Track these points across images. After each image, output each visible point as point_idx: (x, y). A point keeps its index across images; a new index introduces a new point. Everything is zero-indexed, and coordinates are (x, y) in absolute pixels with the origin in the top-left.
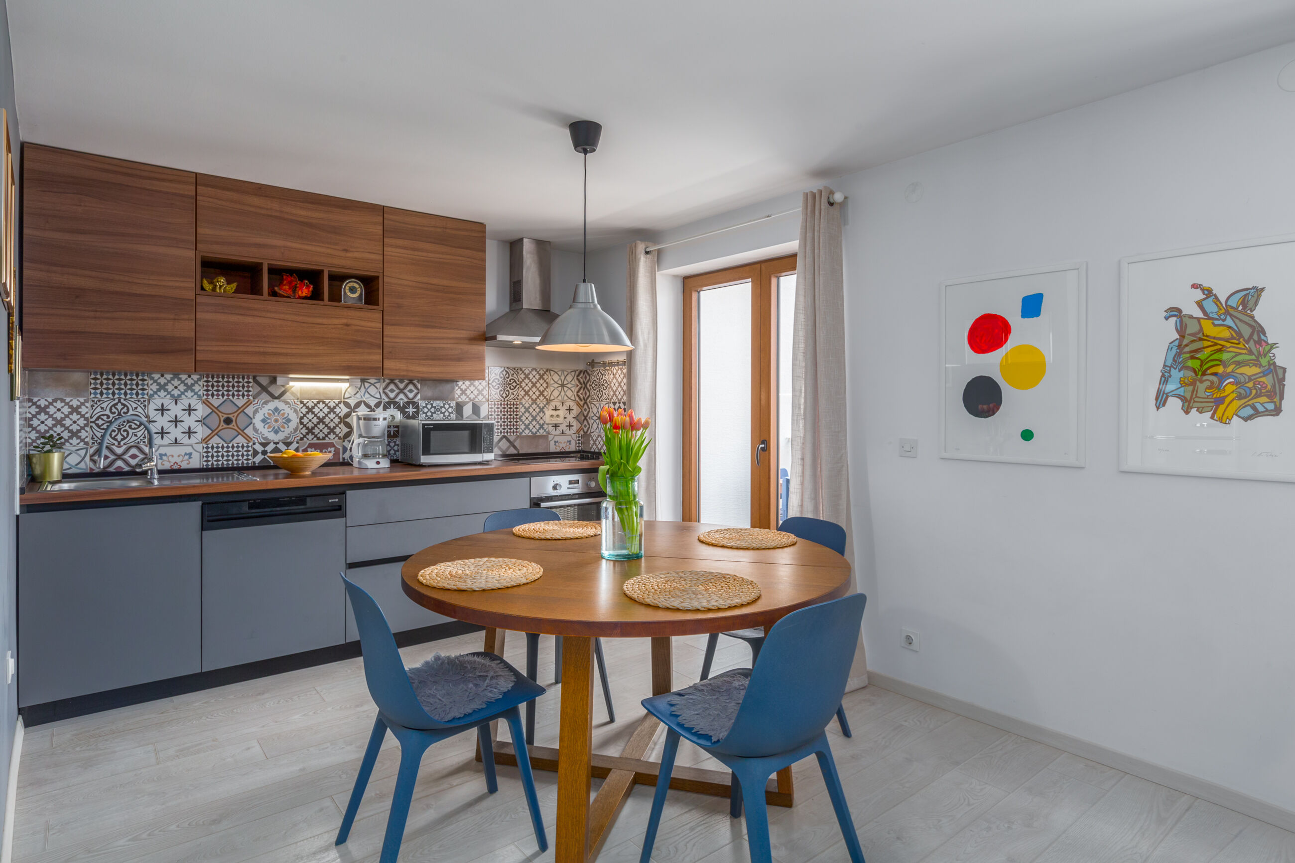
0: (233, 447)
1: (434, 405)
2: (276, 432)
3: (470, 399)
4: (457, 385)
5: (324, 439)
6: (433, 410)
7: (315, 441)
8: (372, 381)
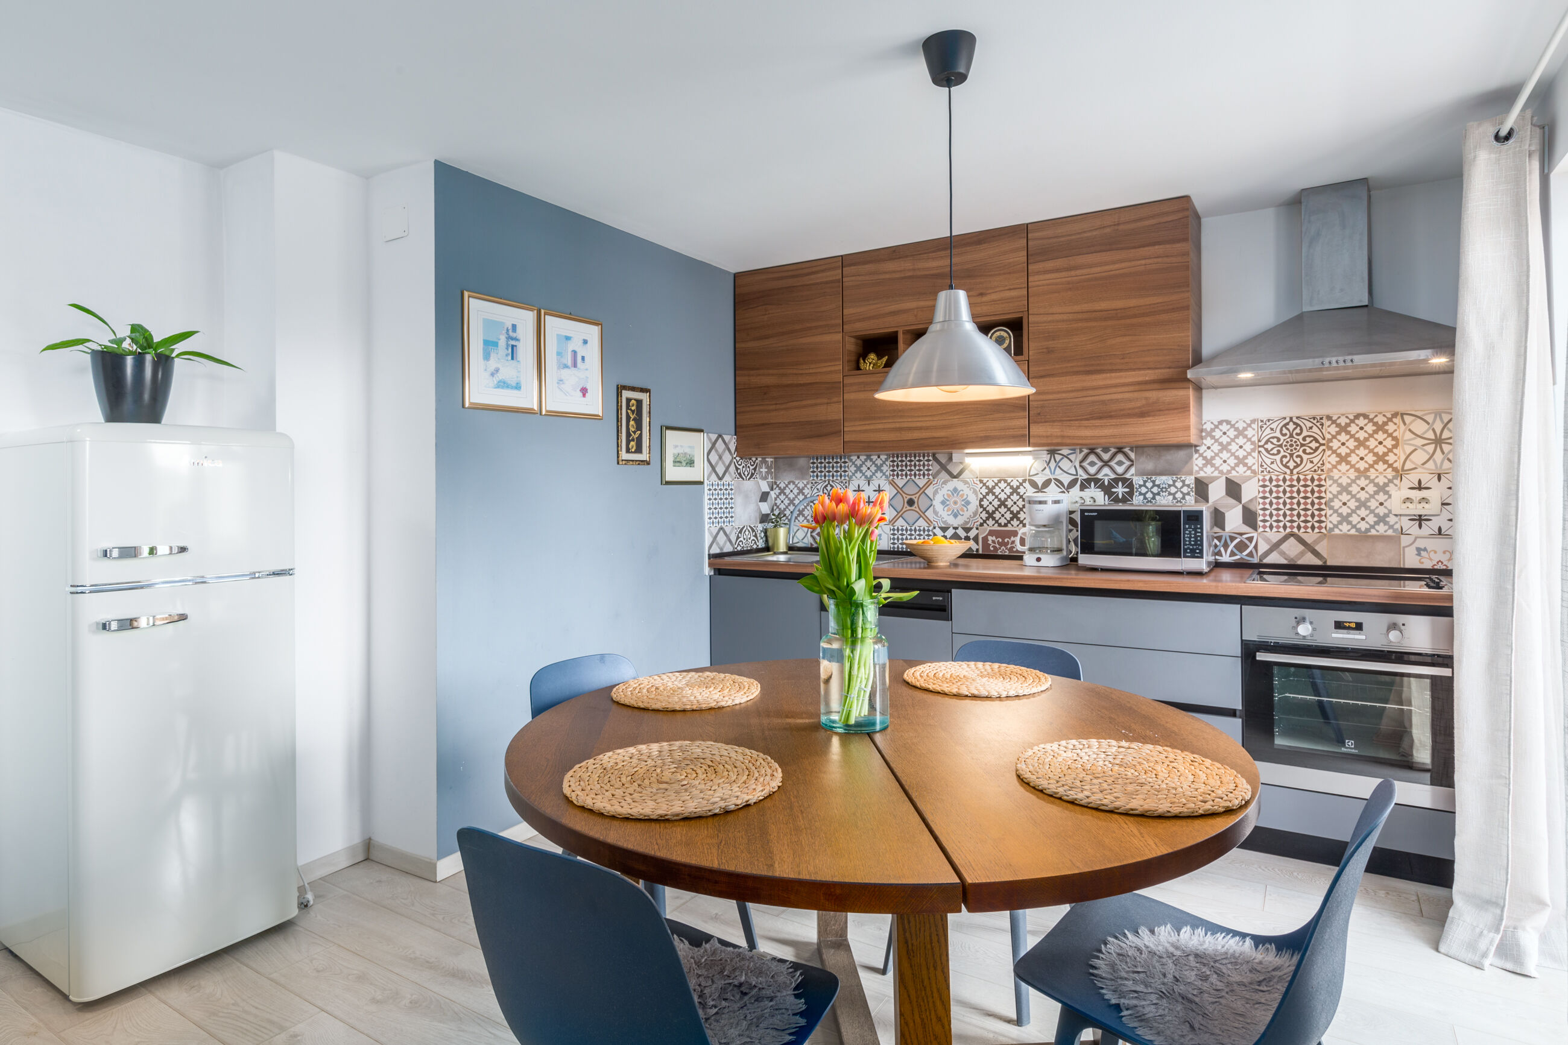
0: (915, 530)
1: (1157, 483)
2: (956, 516)
3: (1221, 472)
4: (1197, 451)
5: (1006, 525)
6: (1155, 490)
7: (996, 528)
8: (1065, 452)
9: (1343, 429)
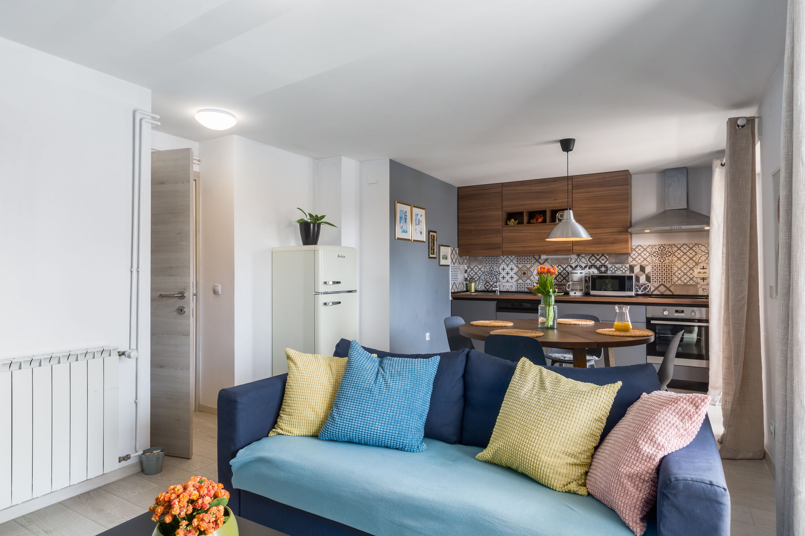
0: (526, 284)
1: (616, 266)
3: (638, 263)
4: (630, 256)
5: (561, 282)
6: (615, 269)
7: (557, 282)
8: (583, 255)
9: (679, 249)
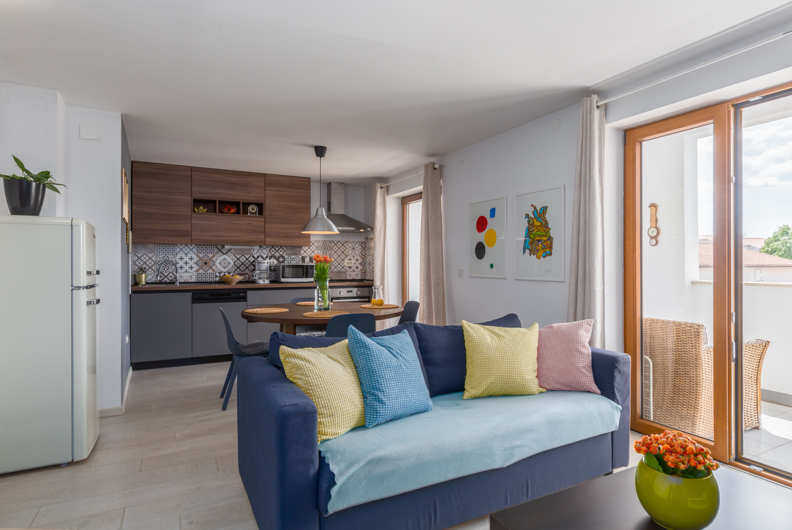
0: (208, 274)
1: (292, 257)
2: (225, 268)
3: (308, 255)
4: (302, 249)
5: (244, 271)
6: (291, 260)
7: (240, 272)
8: (264, 247)
